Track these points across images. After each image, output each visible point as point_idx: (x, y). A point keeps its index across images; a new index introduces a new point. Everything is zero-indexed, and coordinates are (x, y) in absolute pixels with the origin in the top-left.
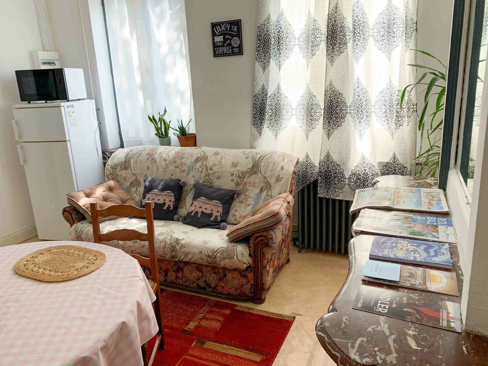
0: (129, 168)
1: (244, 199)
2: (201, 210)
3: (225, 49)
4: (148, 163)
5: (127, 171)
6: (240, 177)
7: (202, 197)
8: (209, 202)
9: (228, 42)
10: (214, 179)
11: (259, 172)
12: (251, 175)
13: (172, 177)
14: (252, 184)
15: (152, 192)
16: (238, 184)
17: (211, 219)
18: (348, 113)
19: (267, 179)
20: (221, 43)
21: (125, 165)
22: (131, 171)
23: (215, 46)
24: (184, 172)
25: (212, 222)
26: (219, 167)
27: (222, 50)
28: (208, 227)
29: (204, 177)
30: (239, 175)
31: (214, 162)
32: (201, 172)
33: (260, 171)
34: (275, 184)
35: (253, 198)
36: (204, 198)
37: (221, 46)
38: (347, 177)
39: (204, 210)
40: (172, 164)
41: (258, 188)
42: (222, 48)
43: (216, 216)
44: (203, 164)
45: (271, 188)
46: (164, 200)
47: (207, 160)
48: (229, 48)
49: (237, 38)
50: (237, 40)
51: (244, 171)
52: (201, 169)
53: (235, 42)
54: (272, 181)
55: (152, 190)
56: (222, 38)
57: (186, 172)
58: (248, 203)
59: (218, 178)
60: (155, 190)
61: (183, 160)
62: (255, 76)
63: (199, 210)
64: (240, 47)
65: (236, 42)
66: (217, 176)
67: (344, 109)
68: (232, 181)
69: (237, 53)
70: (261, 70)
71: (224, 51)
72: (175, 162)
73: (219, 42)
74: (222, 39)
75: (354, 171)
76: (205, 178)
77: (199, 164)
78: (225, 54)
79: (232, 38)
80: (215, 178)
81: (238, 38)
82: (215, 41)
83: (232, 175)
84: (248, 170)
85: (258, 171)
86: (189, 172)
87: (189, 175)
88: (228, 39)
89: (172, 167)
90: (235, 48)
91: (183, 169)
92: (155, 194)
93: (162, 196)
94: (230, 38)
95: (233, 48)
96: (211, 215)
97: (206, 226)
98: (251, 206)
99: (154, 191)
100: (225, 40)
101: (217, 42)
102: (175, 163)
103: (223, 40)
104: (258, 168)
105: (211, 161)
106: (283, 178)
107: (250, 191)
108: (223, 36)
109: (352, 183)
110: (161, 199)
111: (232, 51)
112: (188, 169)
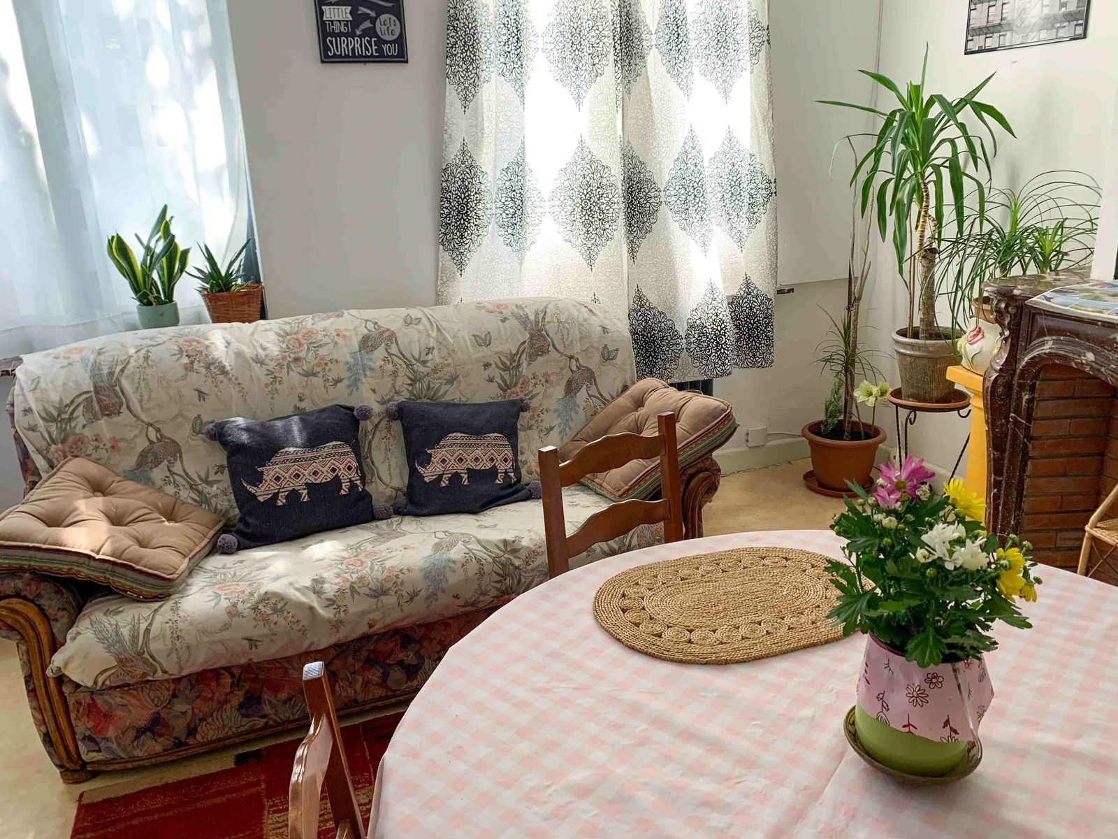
0: (124, 409)
1: (531, 419)
2: (465, 466)
3: (355, 43)
4: (198, 379)
5: (116, 419)
6: (506, 369)
7: (454, 434)
8: (479, 442)
9: (367, 24)
10: (440, 387)
11: (551, 347)
12: (532, 358)
13: (302, 405)
14: (541, 378)
15: (278, 458)
16: (505, 387)
17: (498, 482)
18: (663, 203)
19: (577, 360)
20: (346, 25)
21: (99, 401)
22: (135, 416)
23: (324, 31)
24: (339, 384)
25: (503, 487)
26: (444, 353)
27: (347, 46)
28: (498, 503)
29: (406, 386)
30: (503, 363)
31: (422, 342)
32: (395, 374)
33: (553, 346)
34: (603, 368)
35: (557, 411)
36: (459, 434)
37: (347, 35)
38: (683, 334)
39: (473, 465)
40: (289, 367)
41: (559, 385)
42: (349, 39)
43: (506, 472)
44: (390, 354)
45: (594, 378)
46: (334, 470)
47: (396, 340)
48: (370, 42)
49: (391, 16)
50: (392, 22)
51: (514, 352)
52: (389, 367)
53: (386, 26)
54: (593, 362)
55: (277, 452)
56: (348, 11)
57: (346, 382)
58: (545, 425)
59: (452, 380)
60: (287, 449)
61: (322, 352)
62: (446, 119)
63: (461, 468)
64: (401, 41)
65: (390, 29)
66: (447, 377)
67: (652, 195)
68: (491, 380)
69: (393, 56)
70: (459, 104)
71: (353, 49)
72: (297, 360)
73: (340, 21)
74: (349, 16)
75: (691, 321)
76: (410, 388)
77: (380, 353)
78: (357, 57)
79: (378, 16)
80: (441, 384)
81: (395, 18)
82: (324, 19)
83: (487, 365)
84: (521, 349)
85: (549, 346)
86: (357, 380)
87: (357, 389)
88: (366, 16)
89: (295, 377)
90: (386, 42)
91: (333, 375)
92: (295, 460)
93: (320, 459)
94: (373, 14)
95: (380, 42)
96: (493, 472)
97: (494, 502)
98: (556, 430)
99: (289, 453)
100: (357, 19)
101: (332, 21)
102: (300, 364)
103: (351, 19)
104: (545, 339)
105: (412, 340)
106: (617, 350)
107: (540, 396)
108: (350, 8)
109: (693, 345)
110: (324, 470)
111: (380, 50)
112: (348, 374)
